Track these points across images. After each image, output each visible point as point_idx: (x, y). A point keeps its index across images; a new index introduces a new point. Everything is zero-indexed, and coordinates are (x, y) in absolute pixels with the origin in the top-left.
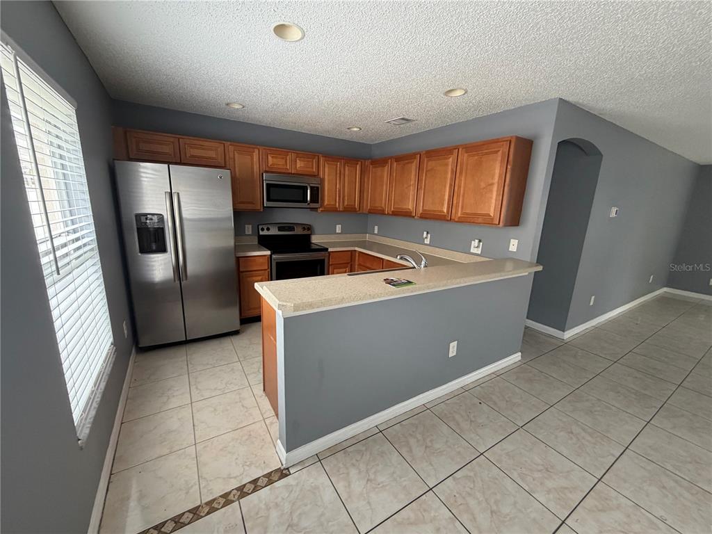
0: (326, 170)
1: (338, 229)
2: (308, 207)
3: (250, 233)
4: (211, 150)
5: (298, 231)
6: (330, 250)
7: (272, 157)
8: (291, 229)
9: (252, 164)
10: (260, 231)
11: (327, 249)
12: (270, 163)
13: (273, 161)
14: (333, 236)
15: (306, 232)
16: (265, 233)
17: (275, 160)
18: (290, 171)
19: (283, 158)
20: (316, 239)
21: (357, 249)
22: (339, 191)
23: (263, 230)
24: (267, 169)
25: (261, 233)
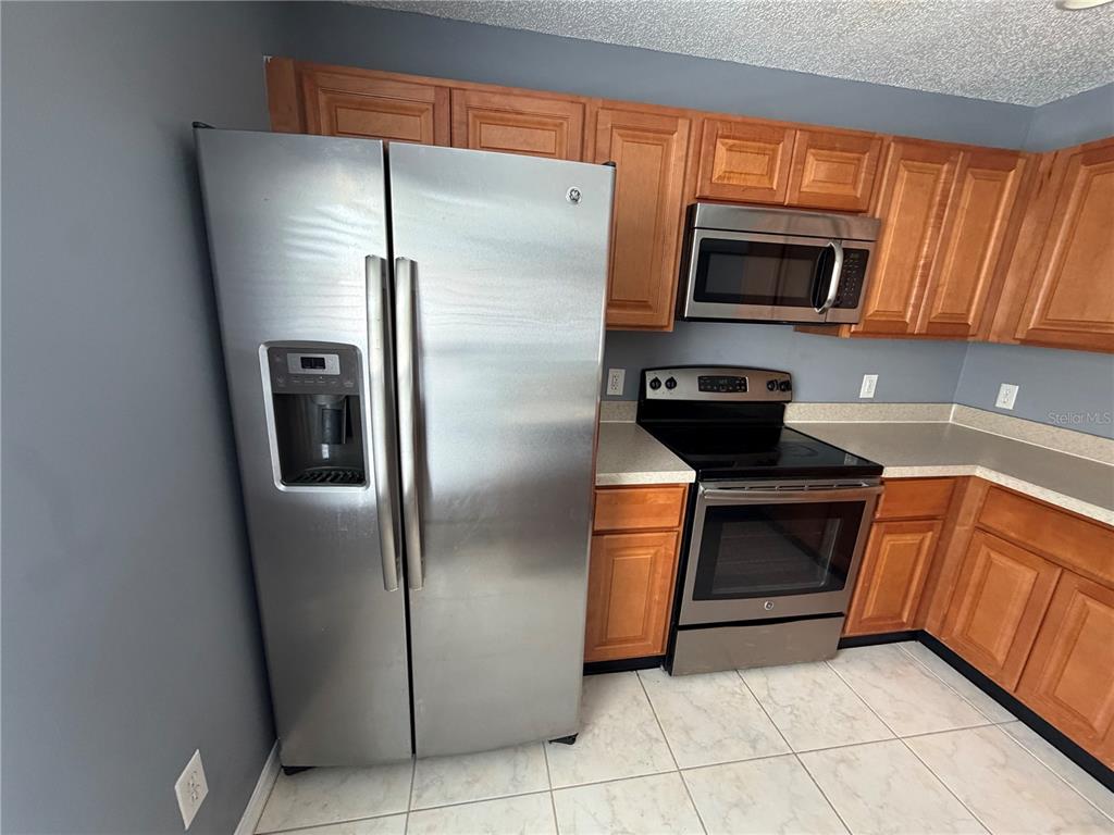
0: (900, 189)
1: (868, 386)
2: (821, 319)
3: (620, 392)
4: (542, 126)
5: (755, 392)
6: (888, 473)
7: (730, 149)
8: (739, 385)
9: (664, 172)
10: (649, 390)
11: (878, 470)
12: (720, 168)
13: (729, 163)
14: (848, 408)
15: (776, 396)
16: (662, 394)
17: (737, 156)
18: (778, 199)
19: (761, 152)
20: (797, 416)
21: (981, 472)
22: (927, 267)
23: (656, 384)
24: (707, 193)
25: (651, 394)
